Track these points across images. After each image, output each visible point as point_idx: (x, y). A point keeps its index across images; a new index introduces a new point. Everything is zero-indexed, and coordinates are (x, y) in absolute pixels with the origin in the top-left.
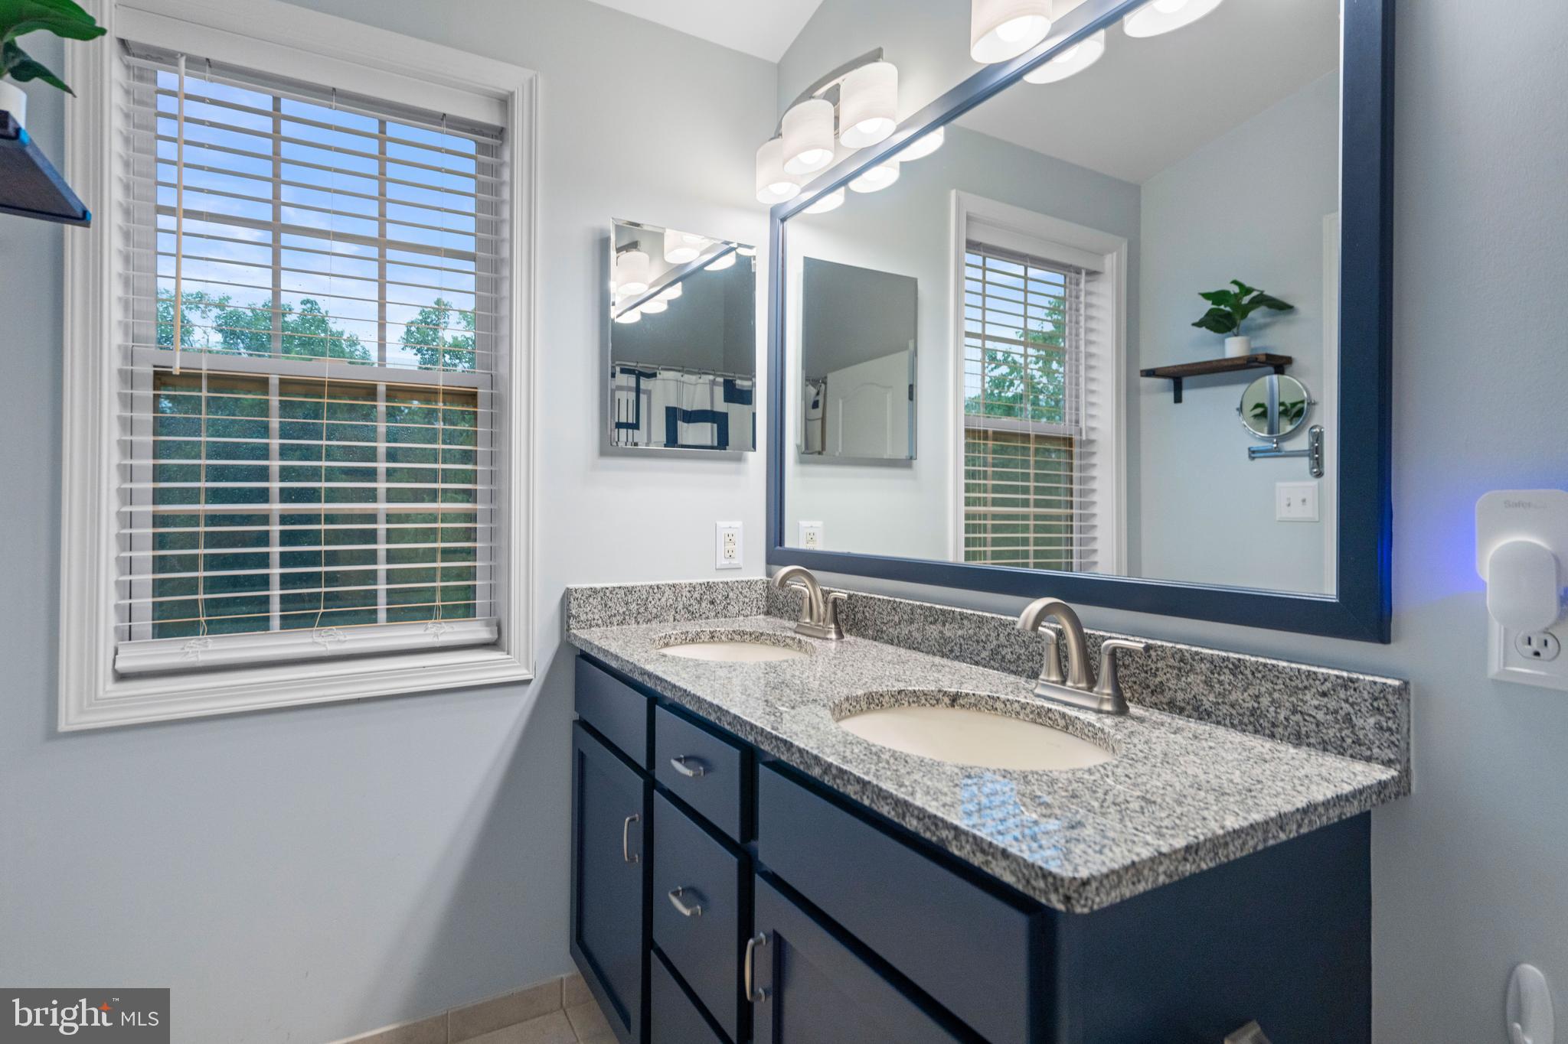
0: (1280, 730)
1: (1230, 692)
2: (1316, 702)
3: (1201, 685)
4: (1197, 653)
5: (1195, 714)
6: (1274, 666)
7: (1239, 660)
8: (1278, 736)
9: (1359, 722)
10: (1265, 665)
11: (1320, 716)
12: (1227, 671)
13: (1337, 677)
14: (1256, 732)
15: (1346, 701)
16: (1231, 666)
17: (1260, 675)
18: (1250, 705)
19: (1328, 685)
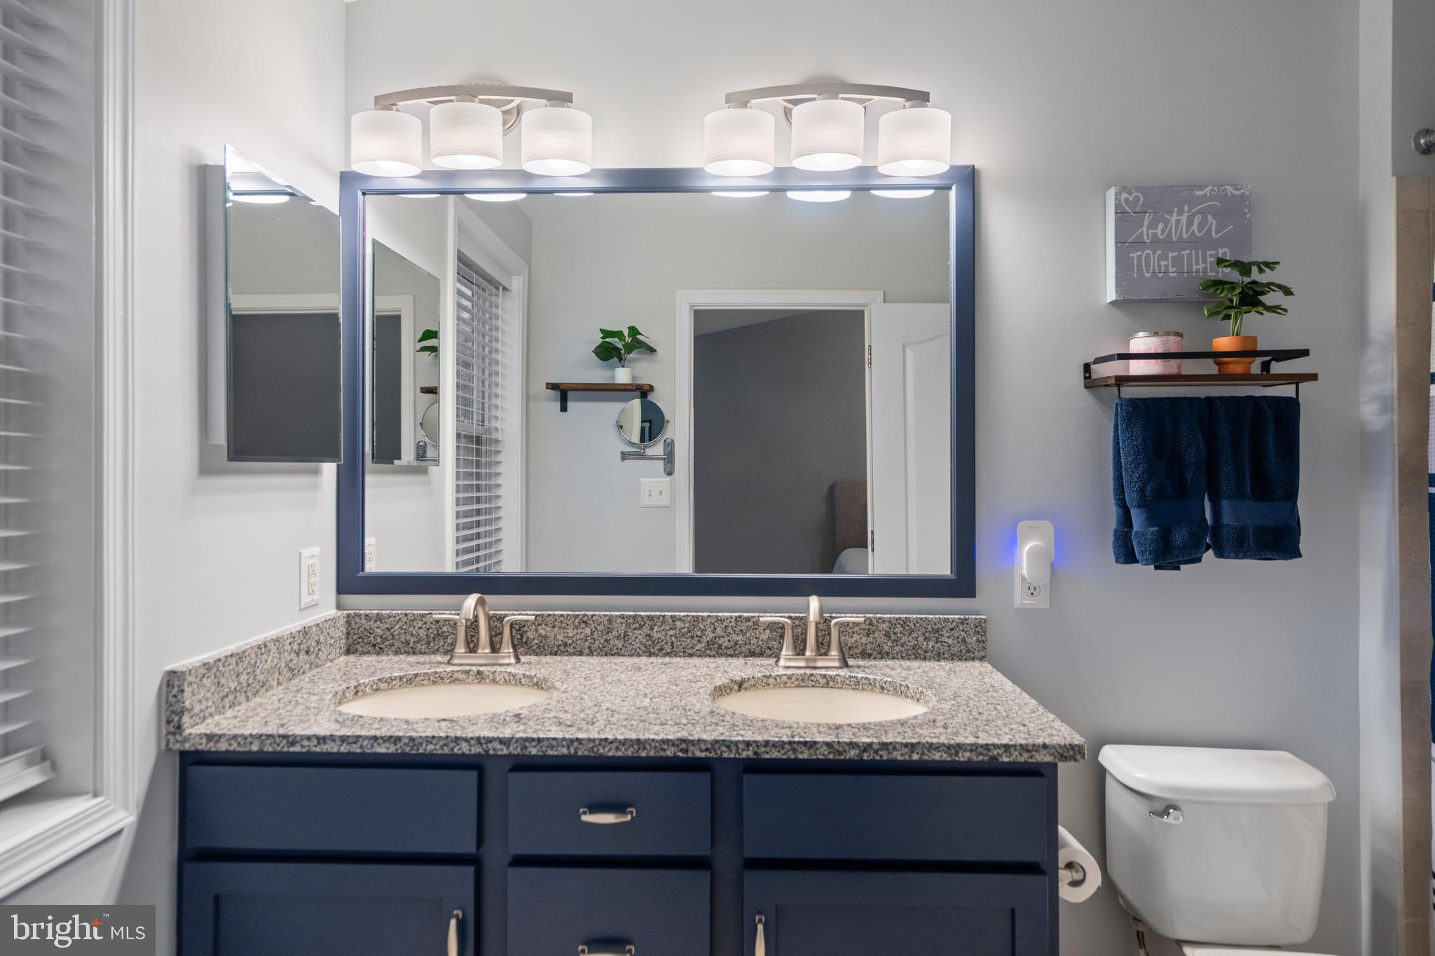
0: (929, 654)
1: (901, 638)
2: (948, 634)
3: (883, 637)
4: (880, 618)
5: (879, 656)
6: (926, 618)
7: (906, 618)
8: (928, 658)
9: (968, 640)
10: (921, 619)
11: (950, 641)
12: (899, 626)
13: (959, 619)
14: (916, 658)
15: (963, 631)
16: (901, 622)
17: (918, 625)
18: (912, 644)
19: (954, 624)
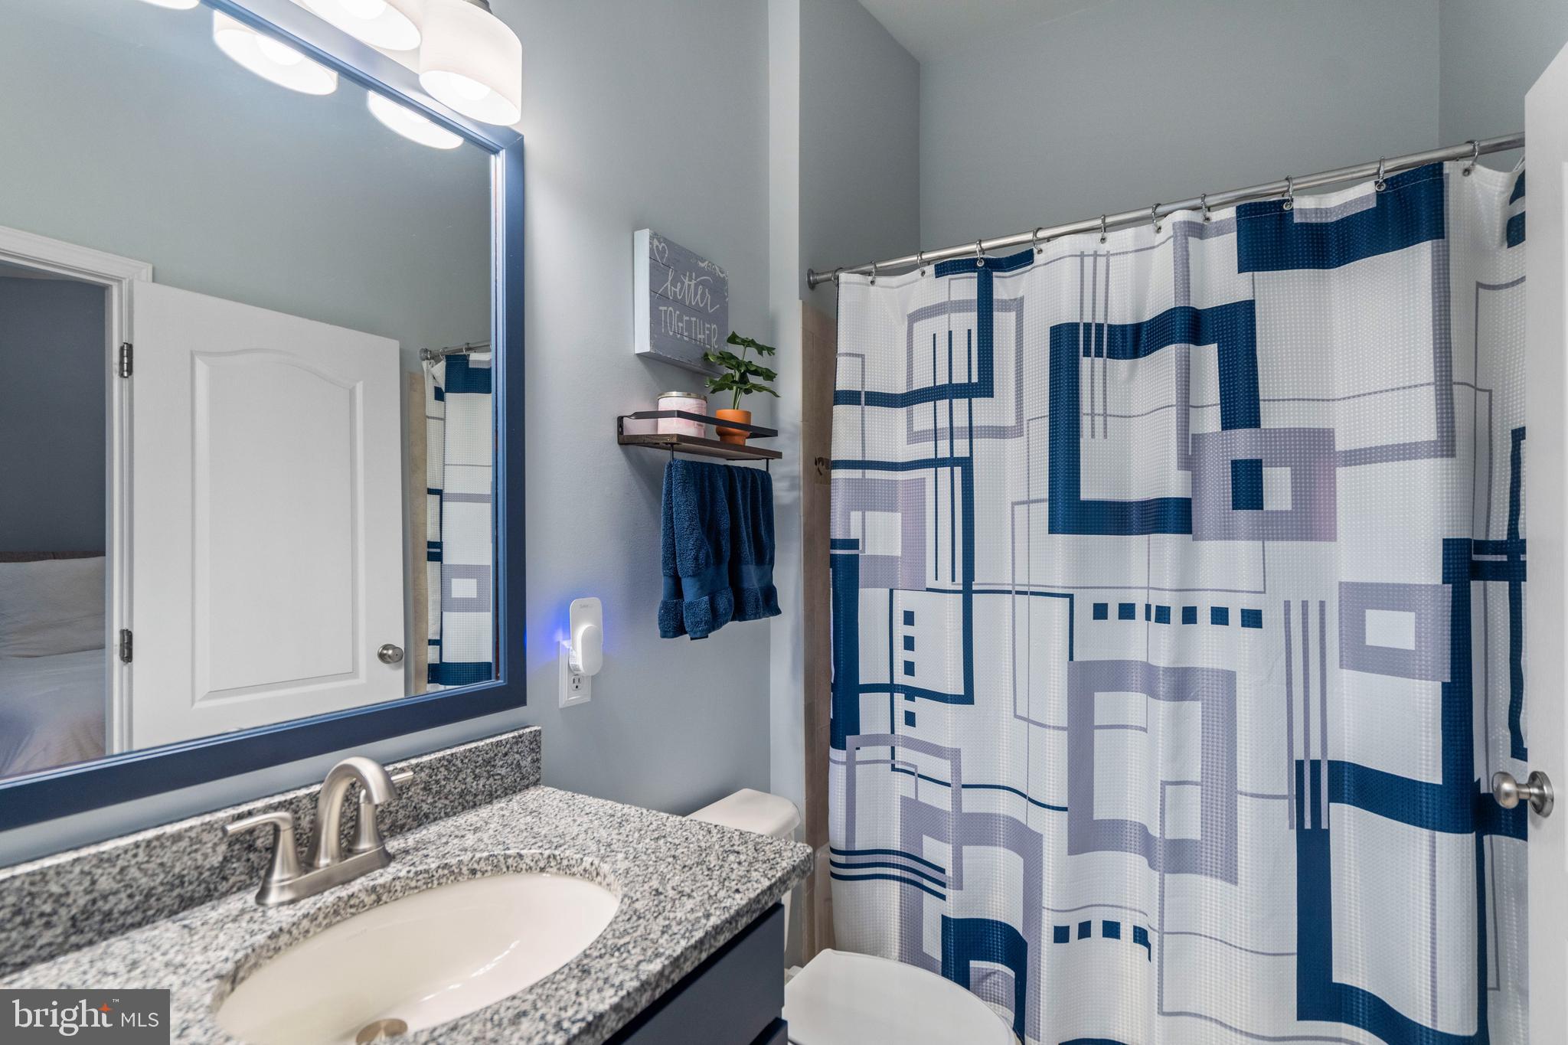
0: (480, 797)
1: (445, 786)
2: (501, 763)
3: (421, 793)
4: (417, 765)
5: (415, 824)
6: (476, 748)
7: (452, 755)
8: (478, 803)
9: (523, 763)
10: (470, 750)
11: (503, 771)
12: (442, 769)
13: (513, 738)
14: (464, 808)
15: (517, 753)
16: (446, 763)
17: (467, 761)
18: (459, 790)
19: (508, 746)
